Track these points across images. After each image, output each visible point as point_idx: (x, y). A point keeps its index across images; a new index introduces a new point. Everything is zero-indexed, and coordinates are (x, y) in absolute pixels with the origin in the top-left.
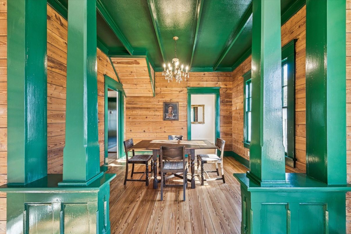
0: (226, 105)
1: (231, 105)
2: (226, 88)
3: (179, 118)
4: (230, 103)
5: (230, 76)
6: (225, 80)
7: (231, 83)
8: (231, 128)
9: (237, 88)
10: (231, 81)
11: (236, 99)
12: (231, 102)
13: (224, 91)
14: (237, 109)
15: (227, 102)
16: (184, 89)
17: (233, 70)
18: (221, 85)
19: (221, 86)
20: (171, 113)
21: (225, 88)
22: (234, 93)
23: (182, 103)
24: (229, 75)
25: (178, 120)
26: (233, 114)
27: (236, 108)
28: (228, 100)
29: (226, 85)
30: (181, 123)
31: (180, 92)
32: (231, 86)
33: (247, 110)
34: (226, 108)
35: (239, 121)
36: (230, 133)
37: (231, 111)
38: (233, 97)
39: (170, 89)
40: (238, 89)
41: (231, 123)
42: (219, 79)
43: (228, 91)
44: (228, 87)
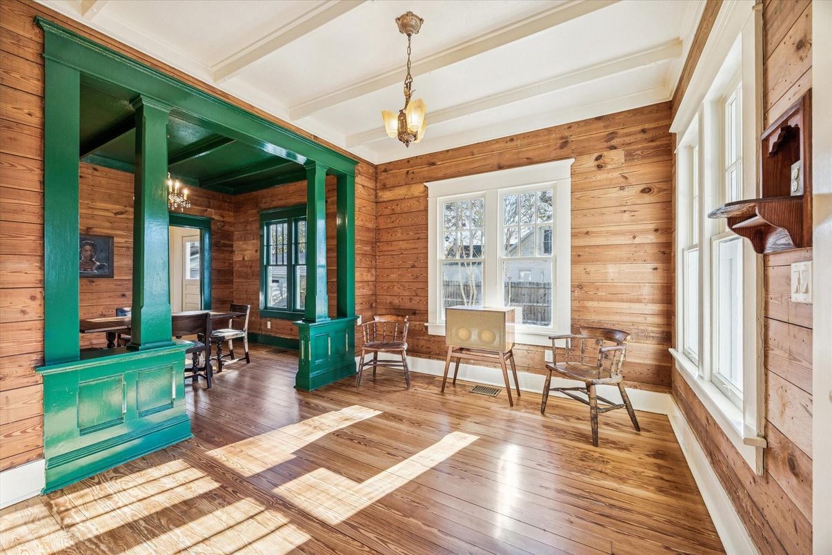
0: (223, 251)
1: (232, 252)
2: (223, 222)
3: (115, 272)
4: (230, 249)
5: (231, 202)
6: (219, 208)
7: (232, 214)
8: (231, 290)
9: (246, 226)
10: (232, 211)
11: (243, 244)
12: (232, 246)
13: (219, 227)
14: (246, 259)
15: (225, 245)
16: (128, 209)
17: (235, 193)
18: (213, 214)
19: (213, 217)
20: (91, 260)
21: (221, 221)
22: (237, 233)
23: (122, 240)
24: (228, 201)
25: (111, 276)
26: (236, 268)
27: (244, 258)
28: (227, 242)
29: (223, 217)
30: (119, 283)
31: (116, 214)
32: (231, 220)
33: (265, 264)
34: (222, 256)
35: (249, 279)
36: (230, 299)
37: (231, 261)
38: (235, 238)
39: (87, 204)
40: (249, 228)
41: (231, 282)
42: (210, 203)
43: (226, 228)
44: (225, 219)
